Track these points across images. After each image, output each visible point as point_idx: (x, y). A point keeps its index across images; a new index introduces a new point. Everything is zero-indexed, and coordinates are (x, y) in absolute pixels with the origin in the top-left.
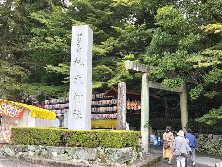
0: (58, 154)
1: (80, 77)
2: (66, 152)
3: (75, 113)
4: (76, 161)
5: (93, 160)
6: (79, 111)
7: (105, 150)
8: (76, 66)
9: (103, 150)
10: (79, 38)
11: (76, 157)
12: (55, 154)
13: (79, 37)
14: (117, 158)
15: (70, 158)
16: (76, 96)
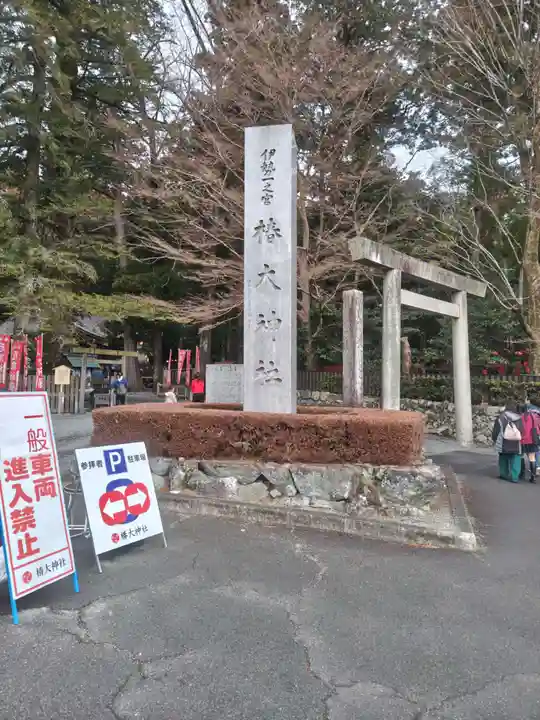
0: (239, 482)
1: (273, 272)
2: (262, 478)
3: (262, 368)
4: (295, 502)
5: (344, 499)
6: (271, 362)
7: (375, 472)
8: (260, 242)
9: (371, 471)
10: (268, 162)
11: (295, 491)
12: (231, 482)
13: (268, 157)
14: (412, 493)
15: (275, 493)
16: (263, 322)
